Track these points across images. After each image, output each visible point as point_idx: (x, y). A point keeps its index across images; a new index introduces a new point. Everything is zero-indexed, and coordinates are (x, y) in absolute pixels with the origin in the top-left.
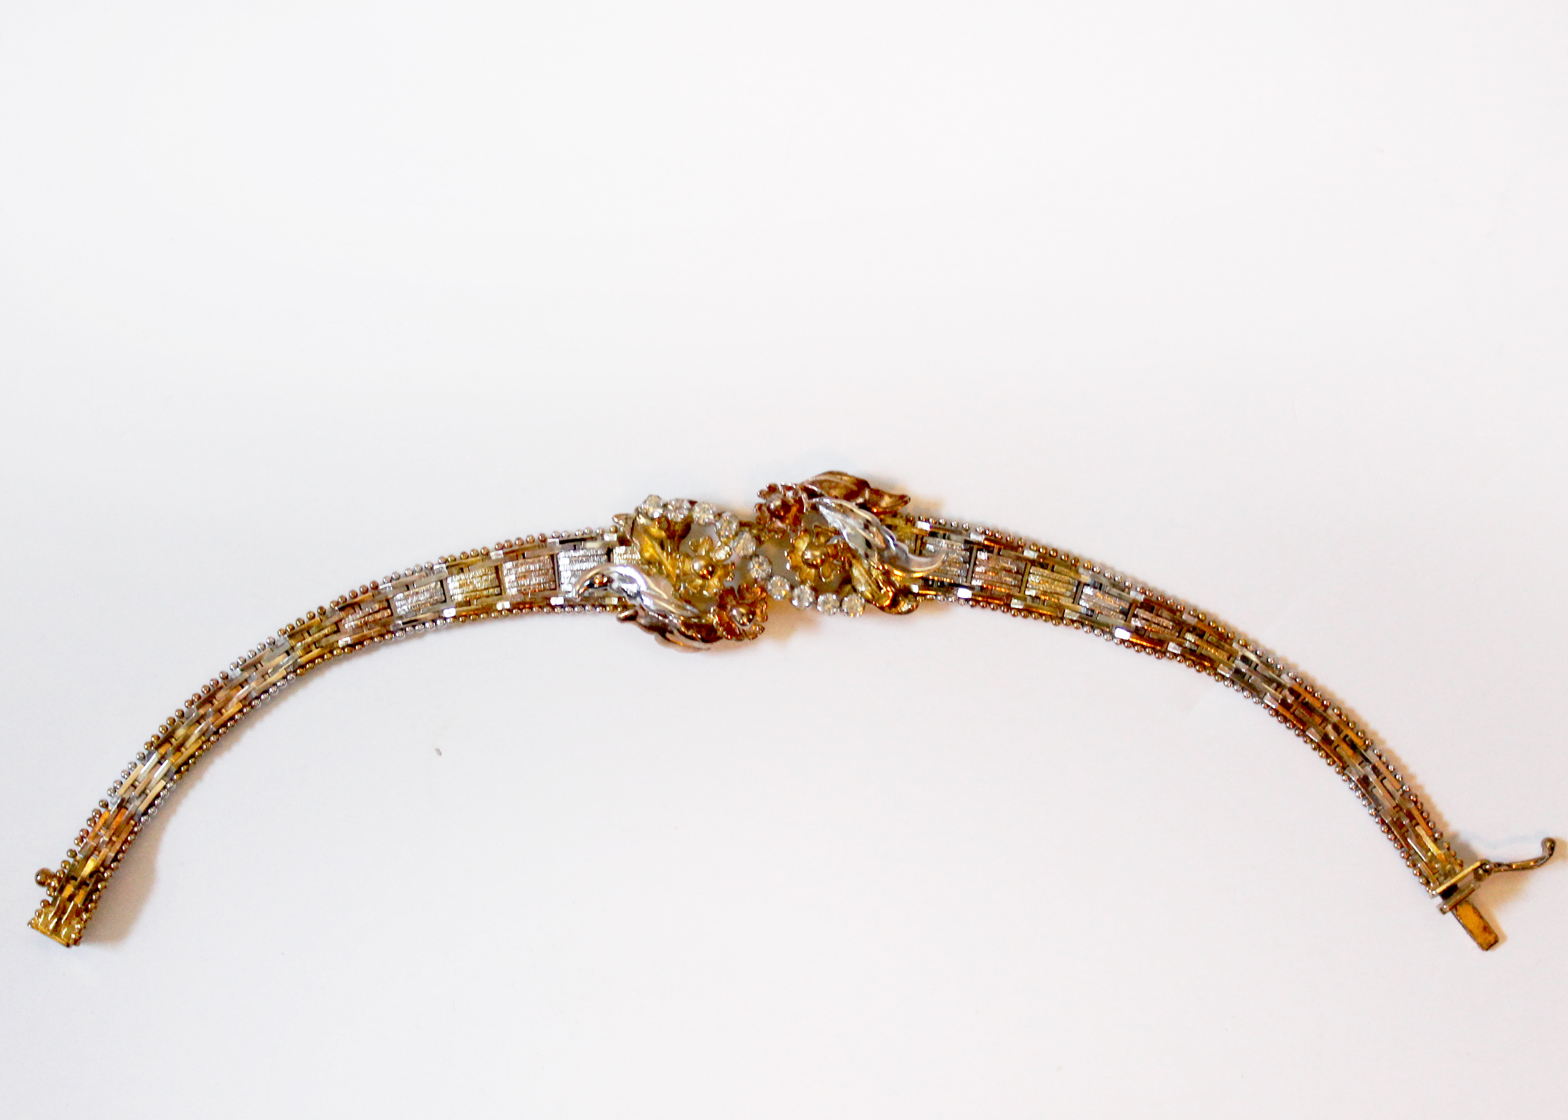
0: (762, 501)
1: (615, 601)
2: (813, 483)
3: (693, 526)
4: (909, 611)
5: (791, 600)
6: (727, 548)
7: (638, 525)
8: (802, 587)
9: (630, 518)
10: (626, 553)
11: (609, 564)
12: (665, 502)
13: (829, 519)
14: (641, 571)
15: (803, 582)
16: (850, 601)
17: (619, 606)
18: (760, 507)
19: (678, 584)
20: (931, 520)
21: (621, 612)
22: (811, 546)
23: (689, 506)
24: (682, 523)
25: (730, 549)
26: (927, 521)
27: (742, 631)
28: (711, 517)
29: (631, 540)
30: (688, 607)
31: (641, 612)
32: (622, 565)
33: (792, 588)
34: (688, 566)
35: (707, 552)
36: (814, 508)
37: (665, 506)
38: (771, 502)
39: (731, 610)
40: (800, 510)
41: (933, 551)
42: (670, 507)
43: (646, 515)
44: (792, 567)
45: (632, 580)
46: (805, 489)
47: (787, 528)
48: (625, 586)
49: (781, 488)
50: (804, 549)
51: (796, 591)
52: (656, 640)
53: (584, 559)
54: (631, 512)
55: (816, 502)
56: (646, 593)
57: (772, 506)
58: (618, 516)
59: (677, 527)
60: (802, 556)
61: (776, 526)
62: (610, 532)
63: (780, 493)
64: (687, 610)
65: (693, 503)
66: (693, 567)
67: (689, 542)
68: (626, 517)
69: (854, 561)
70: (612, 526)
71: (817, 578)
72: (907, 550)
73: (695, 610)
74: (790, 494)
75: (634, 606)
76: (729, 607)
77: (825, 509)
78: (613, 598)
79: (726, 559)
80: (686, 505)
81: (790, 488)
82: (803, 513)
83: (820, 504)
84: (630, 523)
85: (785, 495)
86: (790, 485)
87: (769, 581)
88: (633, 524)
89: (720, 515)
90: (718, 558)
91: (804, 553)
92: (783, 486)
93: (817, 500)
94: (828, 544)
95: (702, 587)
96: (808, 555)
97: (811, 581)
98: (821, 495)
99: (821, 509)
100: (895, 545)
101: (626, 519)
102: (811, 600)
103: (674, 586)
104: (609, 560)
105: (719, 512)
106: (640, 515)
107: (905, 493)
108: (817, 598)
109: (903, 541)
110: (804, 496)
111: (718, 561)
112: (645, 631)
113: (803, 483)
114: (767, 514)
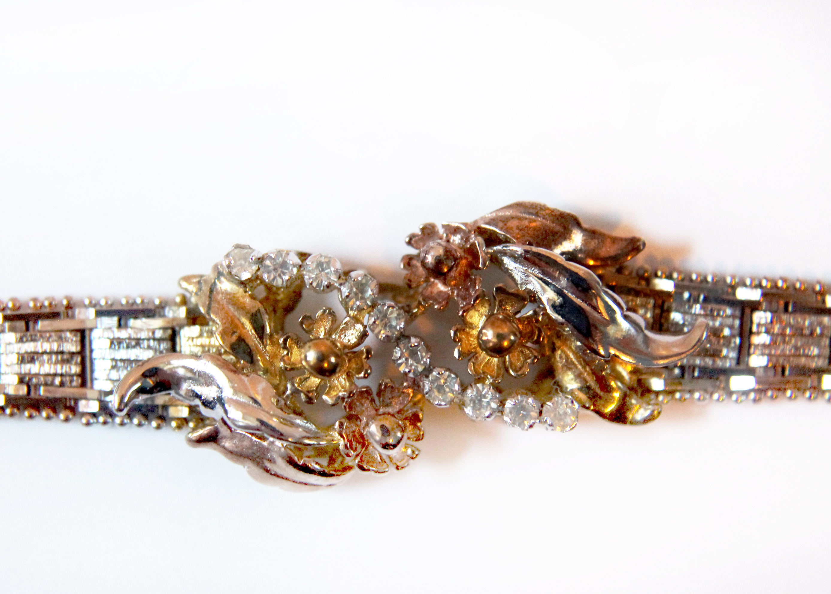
0: (413, 251)
1: (184, 412)
2: (493, 221)
3: (305, 293)
4: (646, 421)
5: (462, 405)
6: (359, 327)
7: (218, 293)
8: (479, 386)
9: (205, 281)
10: (201, 335)
11: (174, 354)
12: (260, 255)
13: (518, 276)
14: (224, 365)
15: (480, 380)
16: (556, 405)
17: (191, 420)
18: (409, 261)
19: (283, 383)
20: (675, 275)
21: (194, 429)
22: (491, 320)
23: (298, 261)
24: (287, 287)
25: (365, 327)
26: (669, 277)
27: (384, 457)
28: (334, 278)
29: (207, 317)
30: (299, 421)
31: (224, 431)
32: (196, 356)
33: (464, 388)
34: (296, 355)
35: (329, 333)
36: (495, 260)
37: (260, 260)
38: (427, 253)
39: (367, 424)
40: (473, 265)
41: (681, 322)
42: (268, 262)
43: (231, 277)
44: (460, 355)
45: (208, 380)
46: (480, 231)
47: (453, 293)
48: (199, 389)
49: (441, 231)
50: (481, 325)
51: (470, 393)
52: (249, 473)
53: (133, 343)
54: (208, 271)
55: (500, 252)
56: (232, 399)
57: (430, 259)
58: (187, 279)
59: (281, 297)
60: (479, 337)
61: (435, 291)
62: (176, 304)
63: (441, 238)
64: (298, 426)
65: (303, 256)
66: (306, 357)
67: (296, 316)
68: (200, 280)
69: (558, 343)
70: (179, 295)
71: (503, 371)
72: (642, 323)
73: (312, 427)
74: (456, 239)
75: (214, 420)
76: (364, 420)
77: (512, 263)
78: (180, 408)
79: (358, 344)
80: (294, 259)
81: (456, 230)
82: (478, 268)
83: (505, 254)
84: (206, 289)
85: (448, 241)
86: (455, 225)
87: (427, 377)
88: (211, 291)
89: (347, 273)
90: (346, 341)
91: (480, 332)
92: (445, 227)
93: (499, 247)
94: (518, 316)
95: (320, 389)
96: (489, 335)
97: (492, 377)
98: (507, 241)
99: (506, 260)
100: (626, 317)
101: (199, 282)
102: (494, 405)
103: (276, 387)
104: (173, 349)
105: (347, 269)
106: (222, 279)
107: (637, 235)
108: (502, 403)
109: (634, 311)
110: (478, 241)
111: (345, 347)
112: (231, 459)
113: (476, 222)
114: (421, 270)
